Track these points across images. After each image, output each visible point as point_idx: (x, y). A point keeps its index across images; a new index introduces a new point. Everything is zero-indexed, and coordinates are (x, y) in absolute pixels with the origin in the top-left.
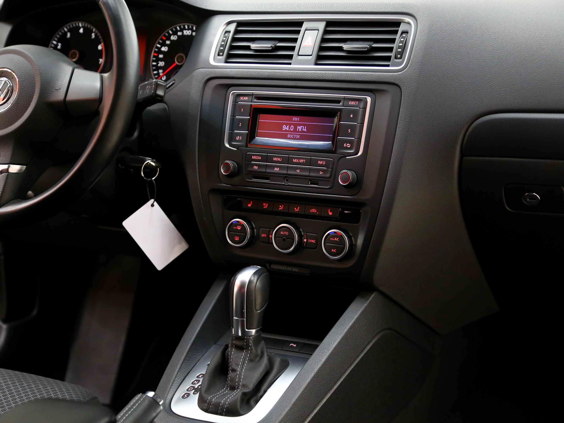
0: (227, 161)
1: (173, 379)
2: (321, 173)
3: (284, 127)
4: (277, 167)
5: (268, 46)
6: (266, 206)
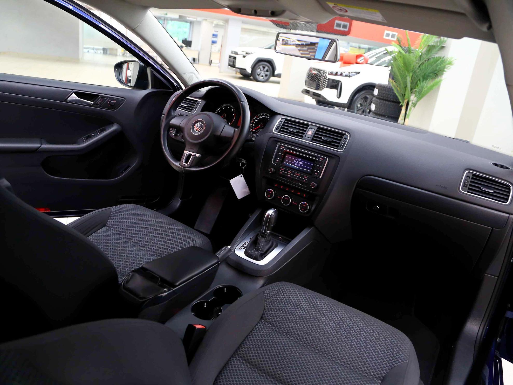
0: (272, 168)
1: (237, 242)
2: (305, 181)
3: (295, 161)
5: (295, 131)
6: (282, 187)
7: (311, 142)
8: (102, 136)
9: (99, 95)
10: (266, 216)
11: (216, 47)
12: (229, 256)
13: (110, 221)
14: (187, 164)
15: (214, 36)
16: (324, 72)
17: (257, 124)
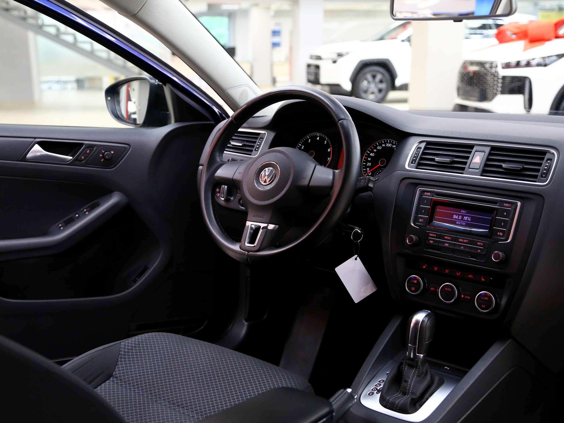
0: (411, 235)
1: (363, 381)
2: (479, 251)
3: (455, 216)
4: (447, 243)
5: (447, 160)
6: (436, 269)
7: (482, 176)
8: (94, 217)
9: (83, 144)
10: (412, 325)
11: (281, 53)
12: (349, 409)
13: (120, 366)
14: (253, 245)
15: (275, 33)
16: (492, 65)
17: (374, 160)
